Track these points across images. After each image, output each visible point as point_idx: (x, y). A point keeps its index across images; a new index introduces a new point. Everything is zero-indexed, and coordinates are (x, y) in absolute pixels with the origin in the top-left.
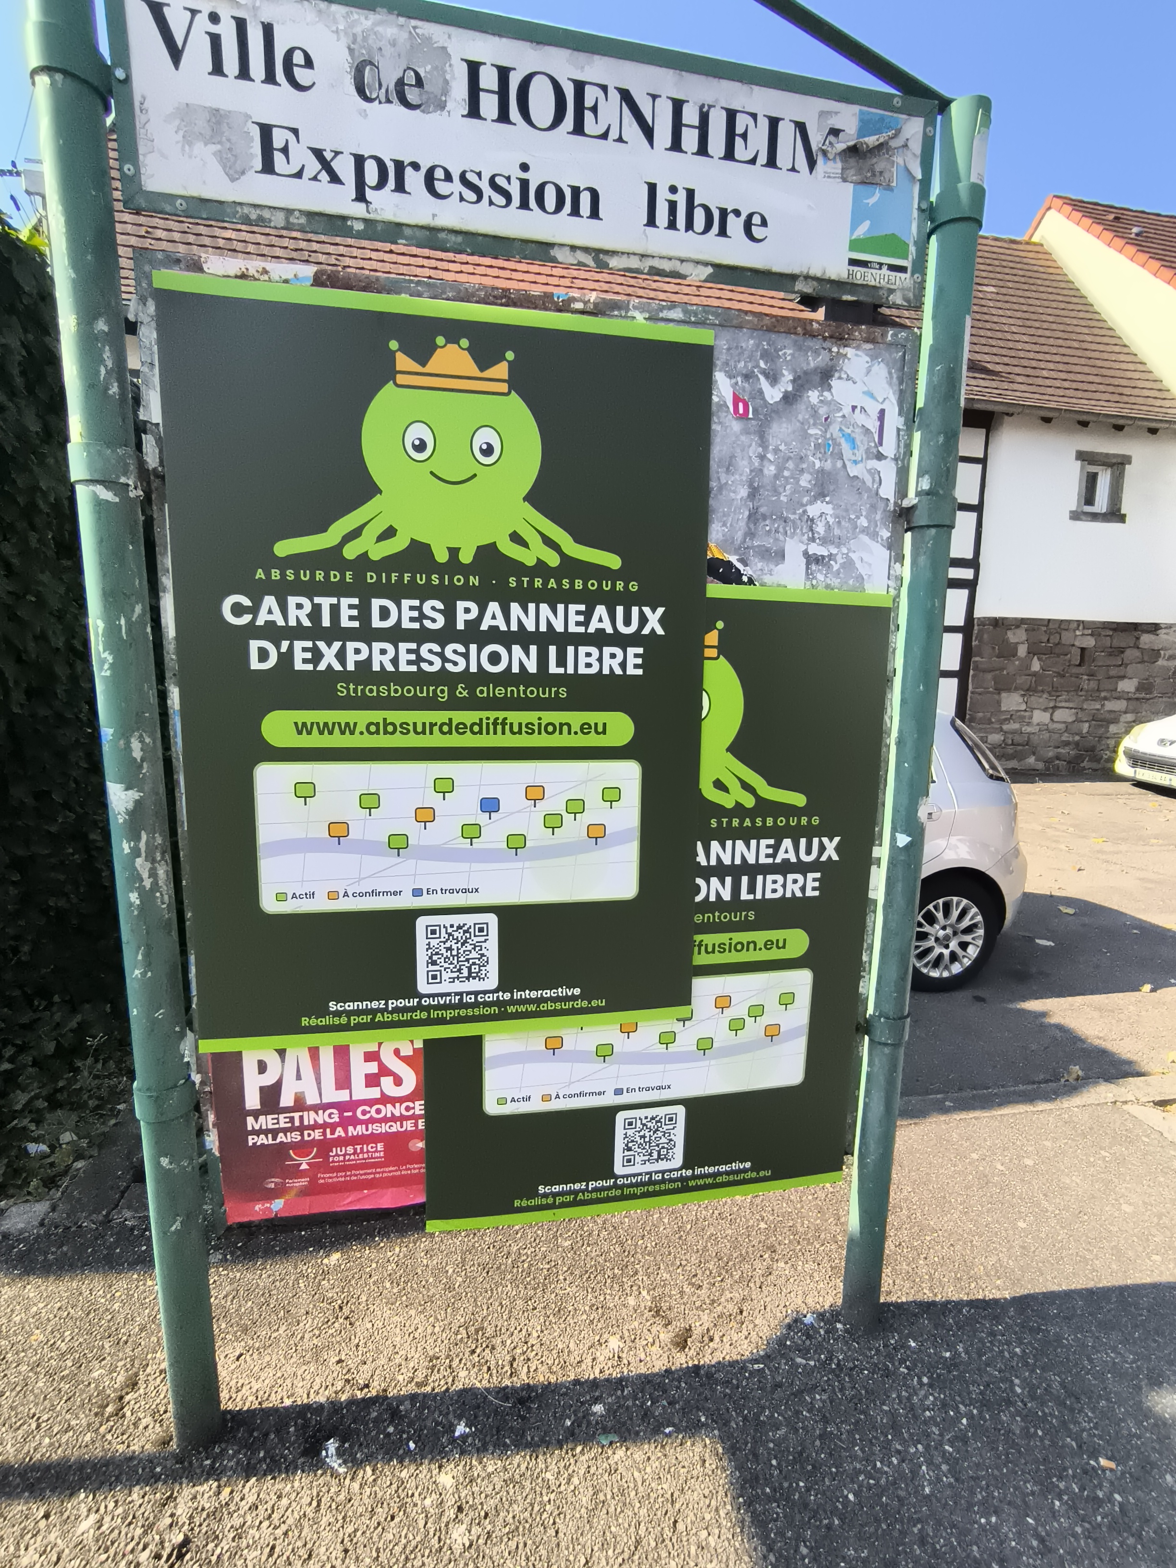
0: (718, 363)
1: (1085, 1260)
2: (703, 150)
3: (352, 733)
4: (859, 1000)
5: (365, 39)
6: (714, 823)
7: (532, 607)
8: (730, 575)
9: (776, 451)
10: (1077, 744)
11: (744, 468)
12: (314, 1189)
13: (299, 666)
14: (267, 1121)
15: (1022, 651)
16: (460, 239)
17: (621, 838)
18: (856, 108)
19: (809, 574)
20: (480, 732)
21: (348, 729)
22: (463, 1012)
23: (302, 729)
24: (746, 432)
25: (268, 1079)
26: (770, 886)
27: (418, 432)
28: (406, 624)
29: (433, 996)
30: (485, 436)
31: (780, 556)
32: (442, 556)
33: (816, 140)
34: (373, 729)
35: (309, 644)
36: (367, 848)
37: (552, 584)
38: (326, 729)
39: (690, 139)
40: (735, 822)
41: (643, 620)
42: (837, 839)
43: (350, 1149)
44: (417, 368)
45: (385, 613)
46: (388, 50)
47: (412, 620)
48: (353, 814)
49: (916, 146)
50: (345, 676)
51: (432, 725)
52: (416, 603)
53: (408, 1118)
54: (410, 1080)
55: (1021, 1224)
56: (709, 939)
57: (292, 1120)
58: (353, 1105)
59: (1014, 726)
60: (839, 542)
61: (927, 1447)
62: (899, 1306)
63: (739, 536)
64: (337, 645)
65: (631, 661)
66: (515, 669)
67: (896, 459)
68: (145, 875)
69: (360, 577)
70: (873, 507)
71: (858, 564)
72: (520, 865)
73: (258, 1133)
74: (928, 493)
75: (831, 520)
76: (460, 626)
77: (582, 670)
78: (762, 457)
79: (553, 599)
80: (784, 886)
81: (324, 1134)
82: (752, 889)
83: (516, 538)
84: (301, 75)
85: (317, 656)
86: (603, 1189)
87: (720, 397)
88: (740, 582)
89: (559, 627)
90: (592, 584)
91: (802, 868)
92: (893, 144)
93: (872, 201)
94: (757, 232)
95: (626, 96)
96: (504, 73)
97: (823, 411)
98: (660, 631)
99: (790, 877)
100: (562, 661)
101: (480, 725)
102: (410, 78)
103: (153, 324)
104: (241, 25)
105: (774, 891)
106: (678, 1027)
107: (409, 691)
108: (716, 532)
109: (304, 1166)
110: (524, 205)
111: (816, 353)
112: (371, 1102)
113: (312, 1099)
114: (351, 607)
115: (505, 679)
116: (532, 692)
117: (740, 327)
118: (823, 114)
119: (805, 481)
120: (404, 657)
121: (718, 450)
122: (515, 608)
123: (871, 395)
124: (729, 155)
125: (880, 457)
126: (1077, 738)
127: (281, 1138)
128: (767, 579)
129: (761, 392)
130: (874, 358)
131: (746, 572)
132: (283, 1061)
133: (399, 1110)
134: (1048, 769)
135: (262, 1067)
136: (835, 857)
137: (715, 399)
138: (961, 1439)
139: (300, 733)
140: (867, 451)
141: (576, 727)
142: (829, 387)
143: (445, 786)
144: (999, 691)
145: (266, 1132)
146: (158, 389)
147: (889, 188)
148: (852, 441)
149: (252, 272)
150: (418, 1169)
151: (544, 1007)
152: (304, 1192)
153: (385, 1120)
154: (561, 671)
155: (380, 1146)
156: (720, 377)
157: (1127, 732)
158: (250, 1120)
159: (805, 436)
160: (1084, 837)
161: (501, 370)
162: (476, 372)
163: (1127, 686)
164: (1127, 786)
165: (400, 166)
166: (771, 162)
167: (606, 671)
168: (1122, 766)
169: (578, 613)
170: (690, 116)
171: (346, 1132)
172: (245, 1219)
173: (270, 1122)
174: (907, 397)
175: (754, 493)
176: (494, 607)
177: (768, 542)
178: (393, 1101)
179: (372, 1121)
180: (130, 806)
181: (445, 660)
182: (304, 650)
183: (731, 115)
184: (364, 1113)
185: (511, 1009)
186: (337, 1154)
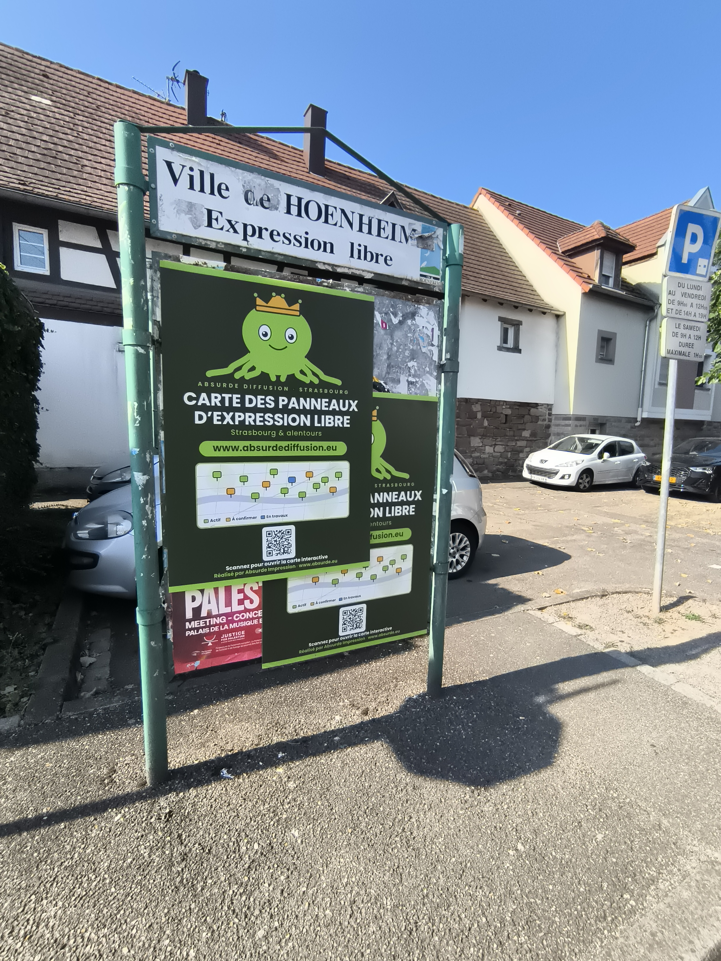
0: (376, 308)
1: (514, 663)
2: (370, 232)
3: (237, 450)
4: (431, 557)
5: (249, 183)
6: (376, 485)
7: (308, 399)
8: (381, 389)
9: (397, 341)
10: (506, 463)
11: (385, 348)
12: (214, 655)
13: (215, 422)
14: (195, 624)
15: (479, 416)
16: (282, 257)
17: (342, 493)
18: (421, 223)
19: (409, 389)
20: (288, 450)
21: (236, 449)
22: (281, 568)
23: (216, 449)
24: (386, 334)
25: (196, 604)
26: (397, 511)
27: (264, 329)
28: (259, 406)
29: (269, 561)
30: (290, 332)
31: (399, 381)
32: (273, 379)
33: (408, 232)
34: (246, 449)
35: (220, 413)
36: (243, 499)
37: (316, 391)
38: (226, 449)
39: (365, 228)
40: (384, 485)
41: (350, 405)
42: (421, 492)
43: (230, 635)
44: (265, 304)
45: (251, 401)
46: (257, 187)
47: (262, 404)
48: (237, 484)
49: (441, 238)
50: (234, 427)
51: (269, 447)
52: (263, 397)
53: (255, 618)
54: (257, 601)
55: (491, 655)
56: (375, 533)
57: (206, 622)
58: (232, 614)
59: (477, 454)
60: (419, 376)
61: (463, 726)
62: (448, 688)
63: (384, 373)
64: (231, 414)
65: (346, 422)
66: (302, 424)
67: (438, 346)
68: (149, 513)
69: (241, 386)
70: (431, 364)
71: (426, 384)
72: (304, 504)
73: (190, 630)
74: (449, 359)
75: (416, 368)
76: (281, 407)
77: (327, 425)
78: (392, 344)
79: (316, 396)
80: (402, 511)
81: (219, 628)
82: (390, 512)
83: (302, 372)
84: (224, 193)
85: (223, 418)
86: (335, 642)
87: (377, 320)
88: (385, 391)
89: (319, 408)
90: (331, 392)
91: (408, 503)
92: (433, 236)
93: (427, 255)
94: (388, 262)
95: (343, 211)
96: (300, 200)
97: (412, 327)
98: (356, 410)
99: (404, 507)
100: (319, 422)
101: (288, 447)
102: (265, 198)
103: (159, 281)
104: (202, 173)
105: (398, 513)
106: (363, 570)
107: (260, 433)
108: (376, 372)
109: (210, 644)
110: (306, 246)
111: (410, 307)
112: (239, 612)
113: (215, 612)
114: (237, 398)
115: (298, 428)
116: (309, 434)
117: (383, 296)
118: (410, 224)
119: (407, 353)
120: (258, 419)
121: (376, 340)
122: (302, 400)
123: (429, 322)
124: (379, 235)
125: (433, 345)
126: (506, 460)
127: (201, 631)
128: (394, 390)
129: (391, 320)
130: (429, 309)
131: (387, 387)
132: (203, 596)
133: (252, 615)
134: (493, 476)
135: (194, 599)
136: (420, 499)
137: (375, 321)
138: (474, 721)
139: (215, 450)
140: (428, 343)
141: (325, 448)
142: (415, 319)
143: (274, 472)
144: (470, 436)
145: (193, 629)
146: (160, 307)
147: (432, 251)
148: (422, 338)
149: (200, 263)
150: (259, 642)
151: (313, 564)
152: (209, 657)
153: (246, 620)
154: (319, 425)
155: (243, 632)
156: (376, 313)
157: (527, 457)
158: (187, 624)
159: (407, 337)
160: (511, 508)
161: (297, 307)
162: (287, 307)
163: (526, 434)
164: (528, 484)
165: (260, 229)
166: (393, 239)
167: (336, 425)
168: (526, 474)
169: (326, 402)
170: (365, 220)
171: (229, 626)
172: (182, 672)
173: (196, 624)
174: (440, 324)
175: (389, 357)
176: (294, 399)
177: (394, 376)
178: (249, 611)
179: (240, 621)
180: (145, 482)
181: (274, 420)
182: (218, 416)
183: (379, 221)
184: (237, 617)
185: (301, 566)
186: (225, 638)
